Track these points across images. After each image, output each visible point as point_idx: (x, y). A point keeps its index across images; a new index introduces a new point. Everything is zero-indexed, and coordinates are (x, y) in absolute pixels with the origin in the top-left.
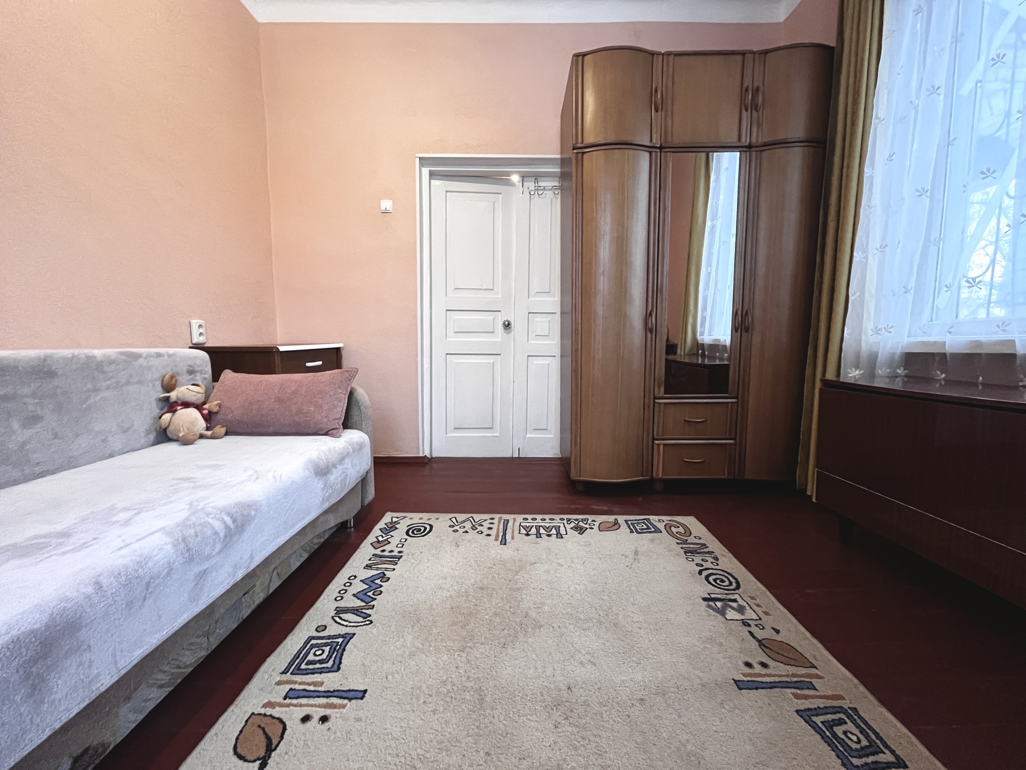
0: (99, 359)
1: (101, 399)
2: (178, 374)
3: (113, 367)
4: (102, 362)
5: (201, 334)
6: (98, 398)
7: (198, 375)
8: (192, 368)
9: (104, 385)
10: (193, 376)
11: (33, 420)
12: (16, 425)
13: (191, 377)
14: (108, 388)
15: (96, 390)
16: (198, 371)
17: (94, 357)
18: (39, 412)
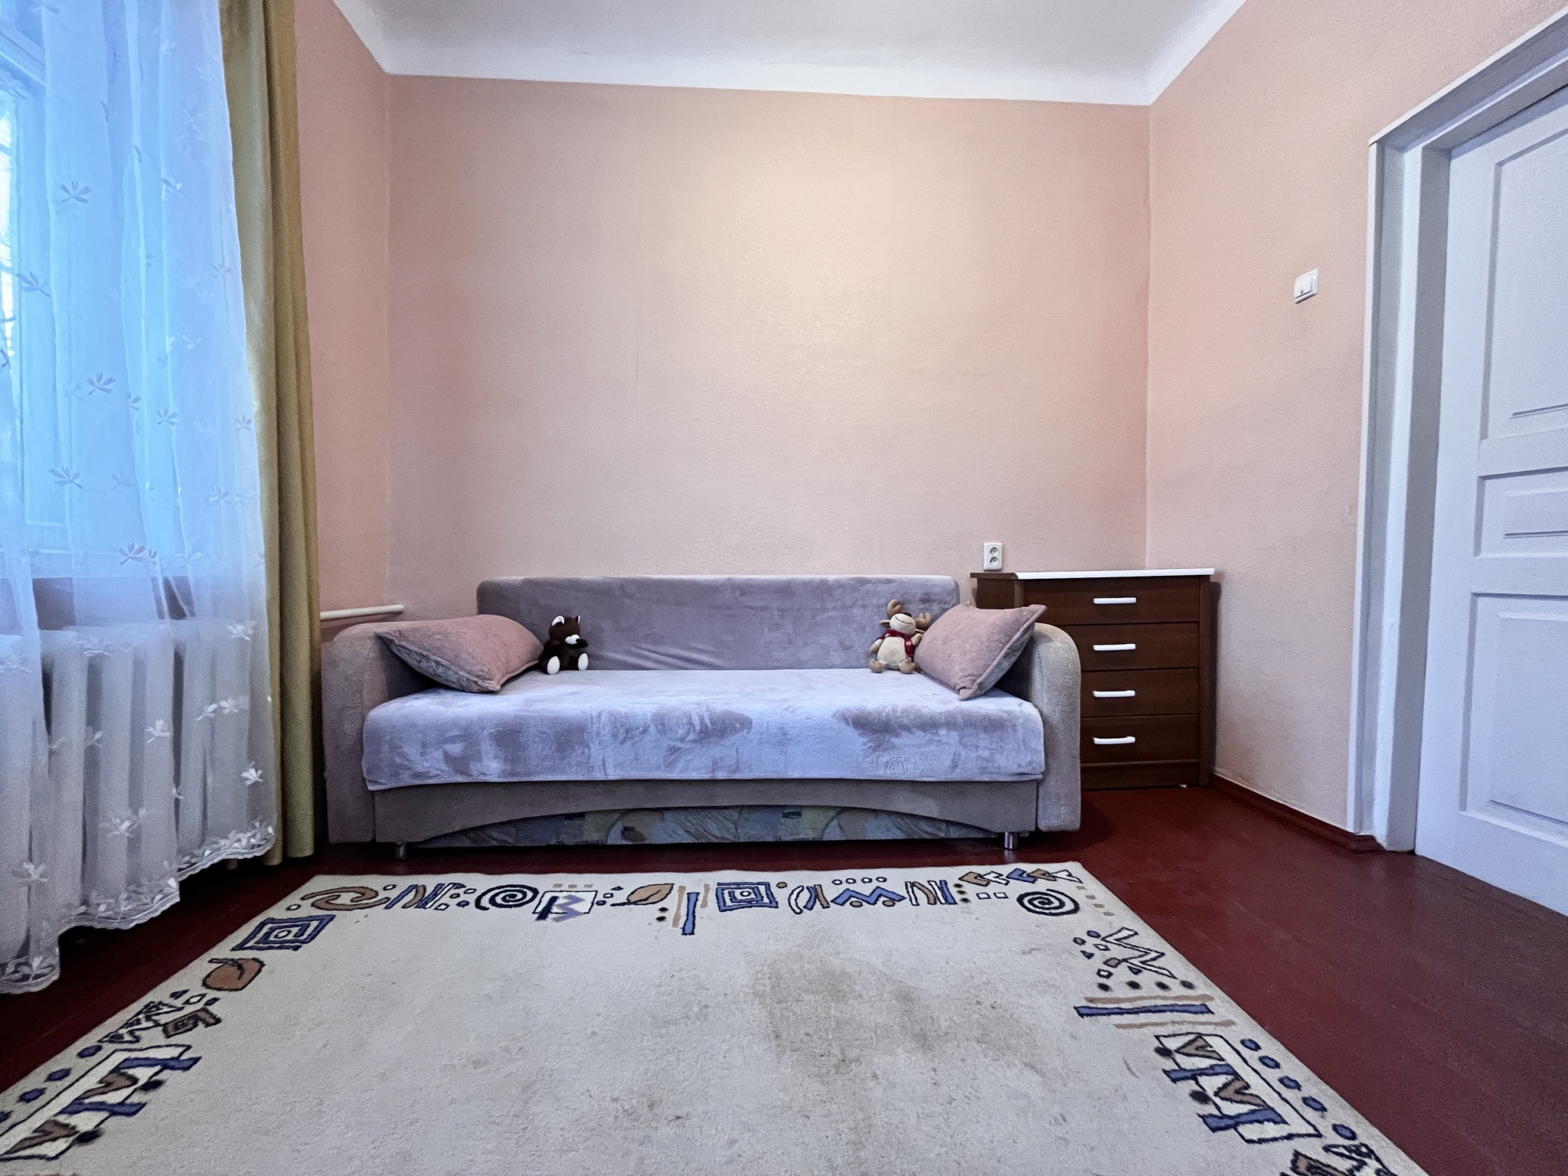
0: (830, 583)
1: (827, 617)
2: (910, 602)
3: (840, 591)
4: (832, 586)
5: (993, 559)
6: (825, 616)
7: (935, 604)
8: (926, 597)
9: (829, 605)
10: (927, 605)
11: (777, 626)
12: (766, 629)
13: (923, 606)
14: (834, 609)
15: (824, 610)
16: (935, 601)
17: (827, 581)
18: (780, 622)
